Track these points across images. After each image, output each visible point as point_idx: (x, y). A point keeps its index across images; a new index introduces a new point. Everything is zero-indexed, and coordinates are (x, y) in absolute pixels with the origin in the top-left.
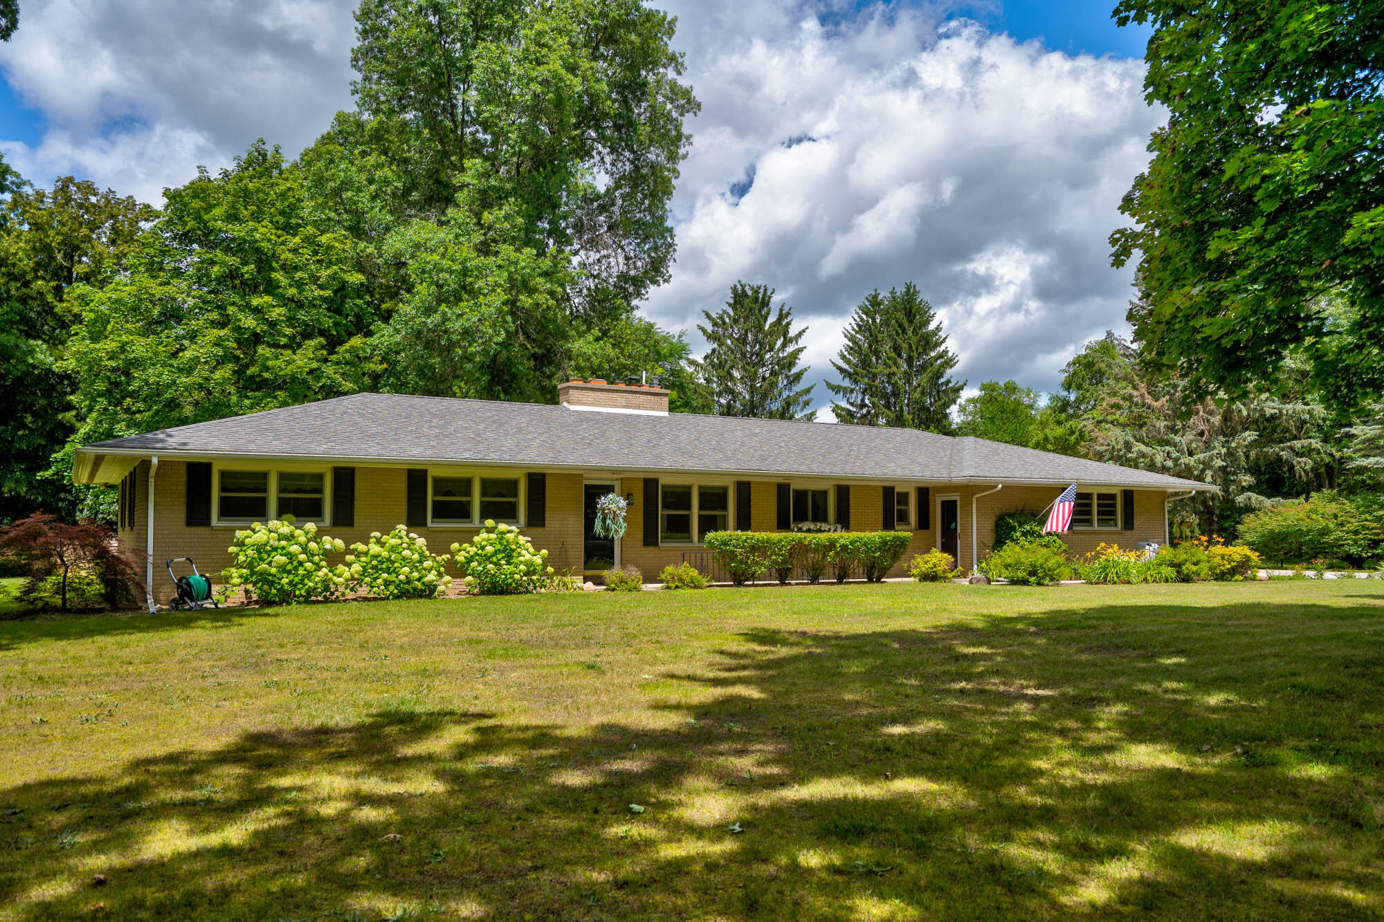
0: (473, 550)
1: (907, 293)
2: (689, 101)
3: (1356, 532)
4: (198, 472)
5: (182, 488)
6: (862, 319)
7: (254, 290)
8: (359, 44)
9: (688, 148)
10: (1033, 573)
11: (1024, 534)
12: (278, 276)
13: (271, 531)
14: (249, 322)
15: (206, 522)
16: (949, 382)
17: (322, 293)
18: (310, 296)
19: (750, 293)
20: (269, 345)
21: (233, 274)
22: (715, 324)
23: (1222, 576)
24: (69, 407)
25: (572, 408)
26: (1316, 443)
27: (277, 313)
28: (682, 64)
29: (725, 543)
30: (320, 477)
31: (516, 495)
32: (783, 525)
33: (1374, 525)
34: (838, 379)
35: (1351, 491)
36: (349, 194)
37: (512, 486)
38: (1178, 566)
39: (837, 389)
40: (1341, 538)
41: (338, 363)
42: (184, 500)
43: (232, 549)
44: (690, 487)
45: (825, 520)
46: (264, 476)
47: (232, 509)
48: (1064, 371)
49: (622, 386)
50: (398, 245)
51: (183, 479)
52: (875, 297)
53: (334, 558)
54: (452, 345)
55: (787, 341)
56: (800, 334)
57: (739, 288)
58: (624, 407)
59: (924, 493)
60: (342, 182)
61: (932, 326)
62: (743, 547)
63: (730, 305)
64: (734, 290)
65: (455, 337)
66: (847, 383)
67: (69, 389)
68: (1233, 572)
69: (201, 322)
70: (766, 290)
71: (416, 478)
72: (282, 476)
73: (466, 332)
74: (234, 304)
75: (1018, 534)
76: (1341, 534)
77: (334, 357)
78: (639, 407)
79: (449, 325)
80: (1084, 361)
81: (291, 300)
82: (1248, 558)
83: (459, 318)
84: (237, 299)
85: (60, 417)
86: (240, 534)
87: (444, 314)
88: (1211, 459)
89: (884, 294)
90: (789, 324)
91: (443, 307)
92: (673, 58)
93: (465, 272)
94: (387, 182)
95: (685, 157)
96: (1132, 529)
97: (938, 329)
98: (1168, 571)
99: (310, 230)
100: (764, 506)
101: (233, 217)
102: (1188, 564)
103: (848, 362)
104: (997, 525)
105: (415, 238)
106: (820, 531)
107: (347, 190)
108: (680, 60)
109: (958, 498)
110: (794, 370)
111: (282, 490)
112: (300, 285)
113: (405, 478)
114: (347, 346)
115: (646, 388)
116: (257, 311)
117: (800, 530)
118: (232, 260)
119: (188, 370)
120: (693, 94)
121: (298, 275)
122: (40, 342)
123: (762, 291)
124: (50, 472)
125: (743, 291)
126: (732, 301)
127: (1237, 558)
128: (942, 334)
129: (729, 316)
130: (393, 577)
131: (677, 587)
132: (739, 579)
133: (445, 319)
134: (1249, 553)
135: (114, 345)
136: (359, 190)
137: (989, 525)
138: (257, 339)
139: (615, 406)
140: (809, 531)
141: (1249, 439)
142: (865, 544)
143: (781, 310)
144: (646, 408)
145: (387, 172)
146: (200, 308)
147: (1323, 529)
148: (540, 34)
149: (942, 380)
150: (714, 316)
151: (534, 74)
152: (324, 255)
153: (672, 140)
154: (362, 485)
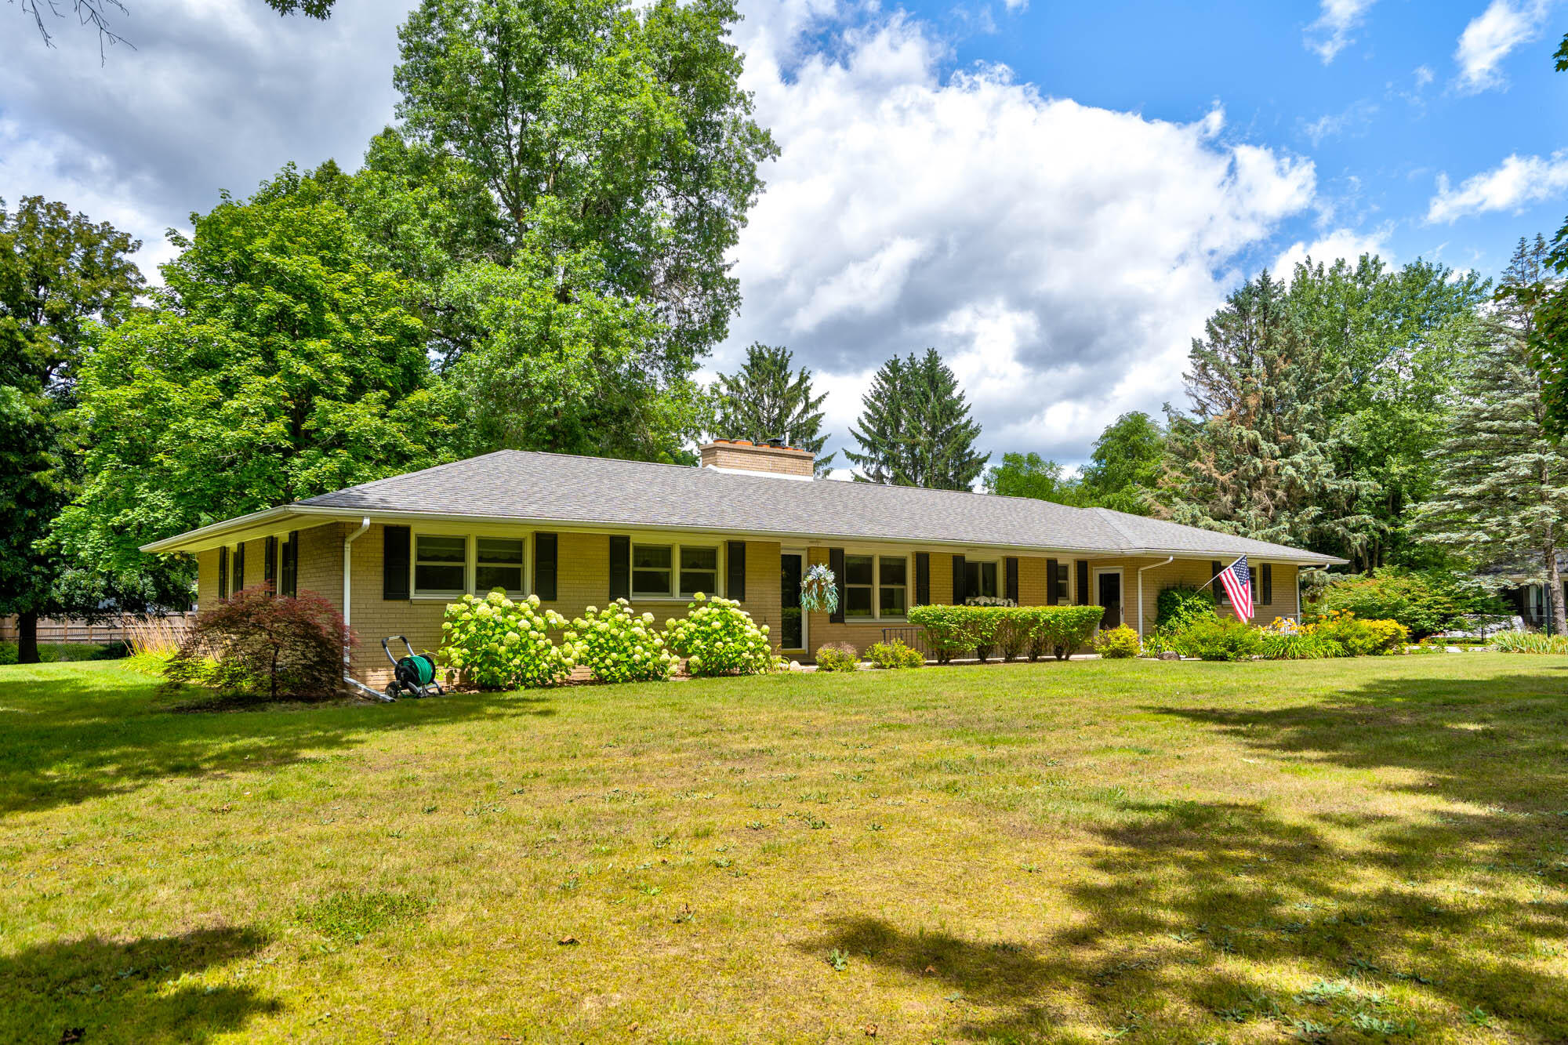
0: (693, 626)
1: (930, 360)
2: (768, 145)
3: (1429, 607)
4: (395, 537)
5: (379, 556)
6: (882, 387)
7: (307, 334)
8: (404, 62)
9: (760, 196)
10: (1233, 649)
11: (1187, 608)
12: (331, 317)
13: (491, 605)
14: (304, 369)
15: (405, 596)
16: (972, 453)
17: (382, 338)
18: (367, 341)
19: (766, 355)
20: (328, 397)
21: (284, 313)
22: (731, 388)
23: (1377, 650)
24: (45, 466)
25: (723, 471)
26: (1369, 519)
27: (335, 359)
28: (750, 103)
29: (941, 618)
30: (519, 544)
31: (714, 566)
32: (959, 599)
33: (1445, 599)
34: (857, 449)
35: (1412, 565)
36: (405, 227)
37: (710, 555)
38: (1342, 640)
39: (856, 459)
40: (1415, 613)
41: (398, 420)
42: (381, 569)
43: (447, 625)
44: (870, 559)
45: (995, 595)
46: (462, 542)
47: (430, 580)
48: (1097, 443)
49: (766, 448)
50: (463, 287)
51: (380, 545)
52: (895, 362)
53: (556, 635)
54: (534, 400)
55: (808, 407)
56: (820, 400)
57: (757, 349)
58: (771, 471)
59: (1083, 566)
60: (396, 216)
61: (955, 394)
62: (959, 622)
63: (745, 367)
64: (752, 353)
65: (537, 391)
66: (866, 452)
67: (41, 444)
68: (1385, 645)
69: (243, 368)
70: (784, 352)
71: (618, 545)
72: (482, 542)
73: (550, 387)
74: (285, 348)
75: (1182, 608)
76: (1415, 609)
77: (392, 413)
78: (784, 472)
79: (533, 378)
80: (1118, 434)
81: (349, 346)
82: (1398, 632)
83: (543, 369)
84: (287, 342)
85: (35, 476)
86: (452, 608)
87: (526, 365)
88: (1278, 534)
89: (903, 360)
90: (808, 388)
91: (526, 358)
92: (741, 97)
93: (548, 320)
94: (440, 218)
95: (753, 204)
96: (1270, 603)
97: (961, 398)
98: (1336, 645)
99: (360, 267)
100: (942, 578)
101: (280, 250)
102: (1353, 639)
103: (867, 430)
104: (1159, 600)
105: (485, 279)
106: (994, 605)
107: (402, 223)
108: (748, 99)
109: (1121, 572)
110: (816, 438)
111: (480, 559)
112: (355, 329)
113: (607, 545)
114: (411, 399)
115: (790, 451)
116: (309, 357)
117: (977, 604)
118: (283, 298)
119: (232, 422)
120: (772, 137)
121: (354, 317)
122: (14, 389)
123: (780, 353)
124: (48, 540)
125: (761, 352)
126: (748, 363)
127: (1390, 632)
128: (965, 403)
129: (745, 379)
130: (623, 657)
131: (891, 666)
132: (944, 657)
133: (527, 370)
134: (1398, 626)
135: (137, 392)
136: (414, 224)
137: (1153, 600)
138: (313, 388)
139: (762, 470)
140: (986, 605)
141: (1313, 514)
142: (1065, 619)
143: (802, 374)
144: (792, 473)
145: (435, 207)
146: (242, 352)
147: (1397, 604)
148: (625, 63)
149: (967, 451)
150: (729, 378)
151: (623, 106)
152: (378, 297)
153: (745, 185)
154: (564, 554)
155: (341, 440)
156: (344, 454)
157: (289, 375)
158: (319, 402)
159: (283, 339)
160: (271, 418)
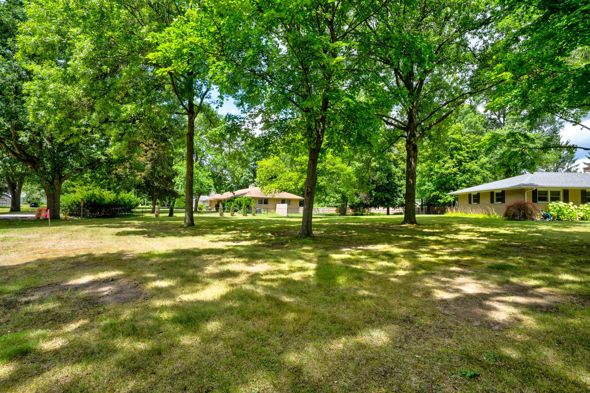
5: (531, 195)
15: (536, 202)
42: (532, 197)
46: (547, 192)
51: (532, 192)
111: (551, 195)
113: (580, 192)
154: (570, 193)
155: (469, 171)
156: (469, 174)
157: (456, 159)
158: (464, 163)
159: (455, 152)
160: (454, 168)
